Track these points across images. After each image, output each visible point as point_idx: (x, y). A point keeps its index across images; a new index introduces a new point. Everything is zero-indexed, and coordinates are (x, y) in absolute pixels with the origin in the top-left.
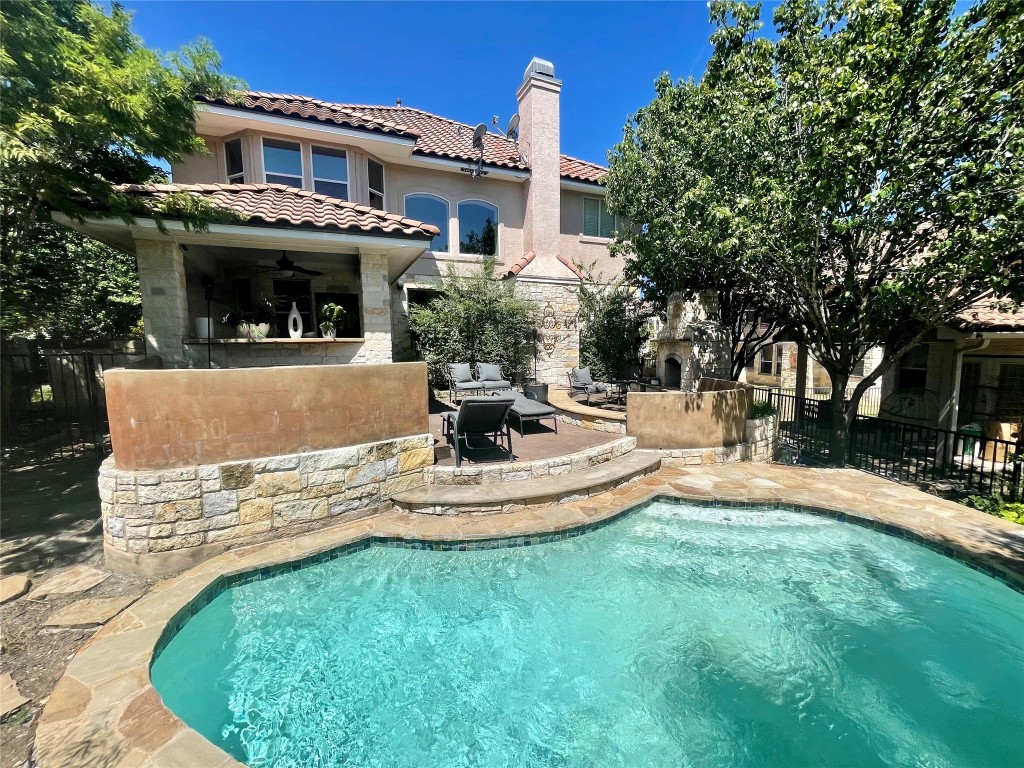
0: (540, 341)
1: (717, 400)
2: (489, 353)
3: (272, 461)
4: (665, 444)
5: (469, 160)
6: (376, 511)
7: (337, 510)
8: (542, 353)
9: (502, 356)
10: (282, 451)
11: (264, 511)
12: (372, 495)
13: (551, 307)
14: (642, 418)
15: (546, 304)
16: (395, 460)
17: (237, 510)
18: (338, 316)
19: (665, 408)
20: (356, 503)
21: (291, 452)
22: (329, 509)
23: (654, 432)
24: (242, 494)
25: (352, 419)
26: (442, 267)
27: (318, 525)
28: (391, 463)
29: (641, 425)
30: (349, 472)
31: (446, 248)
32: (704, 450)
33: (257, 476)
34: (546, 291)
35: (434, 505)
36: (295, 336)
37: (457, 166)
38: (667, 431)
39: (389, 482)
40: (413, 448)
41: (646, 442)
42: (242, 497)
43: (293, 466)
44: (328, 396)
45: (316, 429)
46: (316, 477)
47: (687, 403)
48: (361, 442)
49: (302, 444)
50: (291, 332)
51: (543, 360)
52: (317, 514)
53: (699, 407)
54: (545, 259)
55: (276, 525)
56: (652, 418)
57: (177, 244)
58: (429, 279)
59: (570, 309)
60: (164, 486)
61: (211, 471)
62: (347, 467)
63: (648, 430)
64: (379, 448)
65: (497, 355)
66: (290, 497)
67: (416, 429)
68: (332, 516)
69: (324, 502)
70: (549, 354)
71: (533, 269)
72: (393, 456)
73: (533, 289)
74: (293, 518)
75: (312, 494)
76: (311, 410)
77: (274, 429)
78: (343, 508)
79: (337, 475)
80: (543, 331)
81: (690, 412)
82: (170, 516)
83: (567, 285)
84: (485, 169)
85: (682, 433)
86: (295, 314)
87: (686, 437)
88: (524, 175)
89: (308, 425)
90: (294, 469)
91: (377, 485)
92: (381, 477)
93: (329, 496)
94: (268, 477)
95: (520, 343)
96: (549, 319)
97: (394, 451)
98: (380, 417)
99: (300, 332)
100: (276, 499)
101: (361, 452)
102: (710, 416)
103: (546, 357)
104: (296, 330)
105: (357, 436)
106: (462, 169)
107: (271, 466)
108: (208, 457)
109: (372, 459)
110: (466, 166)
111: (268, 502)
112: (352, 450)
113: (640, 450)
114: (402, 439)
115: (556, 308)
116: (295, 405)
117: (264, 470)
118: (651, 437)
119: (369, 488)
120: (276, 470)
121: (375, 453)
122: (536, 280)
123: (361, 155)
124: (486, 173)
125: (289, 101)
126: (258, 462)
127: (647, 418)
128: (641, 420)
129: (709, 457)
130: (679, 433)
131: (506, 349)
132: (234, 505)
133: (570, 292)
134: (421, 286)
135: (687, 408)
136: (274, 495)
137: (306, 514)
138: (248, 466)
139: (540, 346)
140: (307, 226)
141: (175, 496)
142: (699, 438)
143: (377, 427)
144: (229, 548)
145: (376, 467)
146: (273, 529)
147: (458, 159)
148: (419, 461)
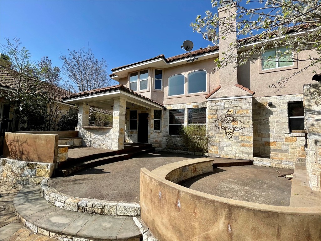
11: (5, 175)
12: (27, 181)
13: (230, 112)
15: (227, 110)
16: (35, 171)
20: (22, 182)
27: (13, 185)
31: (183, 93)
34: (227, 104)
37: (184, 61)
39: (32, 178)
40: (41, 168)
43: (11, 163)
46: (15, 169)
52: (14, 181)
54: (227, 87)
55: (7, 180)
57: (85, 104)
59: (244, 112)
62: (21, 168)
66: (10, 173)
68: (17, 184)
69: (16, 178)
70: (230, 138)
71: (219, 94)
73: (218, 104)
75: (13, 174)
78: (19, 182)
79: (19, 170)
84: (196, 57)
88: (215, 53)
92: (30, 176)
96: (229, 118)
97: (35, 167)
101: (25, 164)
106: (187, 61)
109: (28, 168)
111: (6, 172)
115: (234, 112)
122: (220, 99)
123: (152, 69)
137: (11, 180)
145: (28, 171)
147: (184, 58)
148: (43, 174)
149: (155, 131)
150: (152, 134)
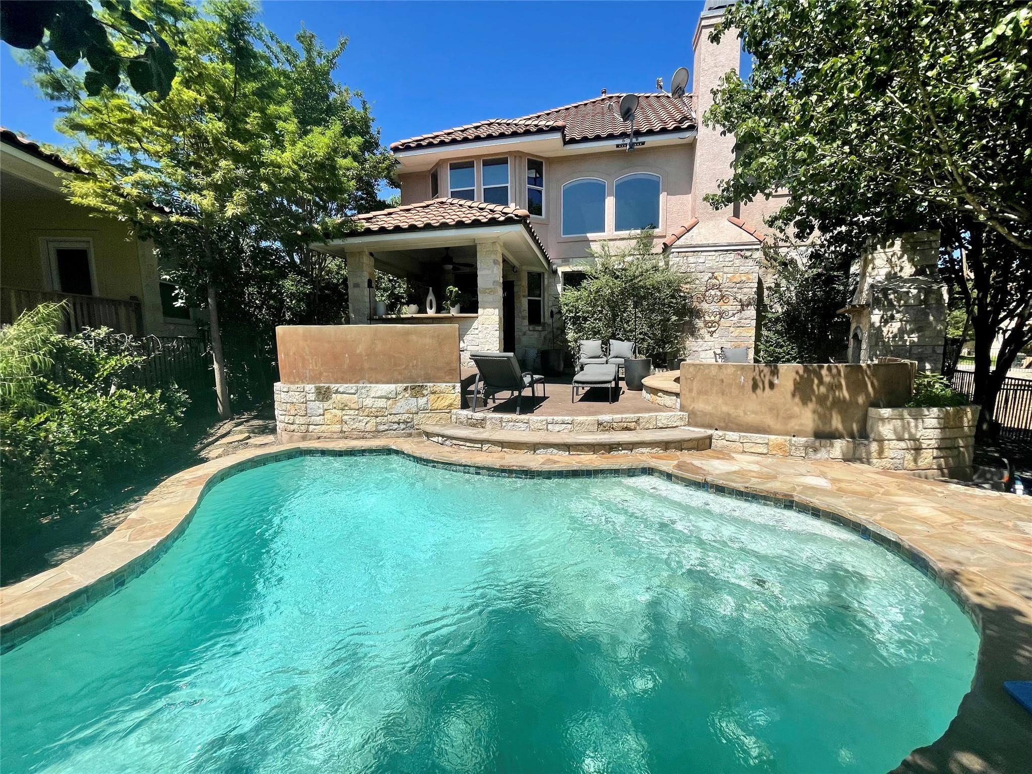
0: (699, 318)
1: (801, 377)
2: (631, 331)
3: (342, 387)
4: (722, 424)
5: (624, 135)
6: (410, 435)
7: (382, 428)
8: (702, 331)
9: (646, 334)
10: (350, 382)
11: (337, 419)
12: (408, 422)
13: (716, 278)
14: (695, 391)
15: (710, 275)
16: (425, 399)
17: (323, 415)
18: (455, 297)
19: (722, 381)
20: (395, 426)
21: (355, 383)
22: (376, 426)
23: (708, 408)
24: (326, 405)
25: (395, 365)
26: (596, 247)
27: (369, 436)
28: (422, 401)
29: (693, 400)
30: (390, 402)
31: (602, 229)
32: (772, 437)
33: (334, 395)
34: (711, 260)
35: (438, 435)
36: (431, 313)
37: (610, 145)
38: (725, 409)
39: (421, 415)
40: (441, 392)
41: (699, 420)
42: (325, 407)
43: (353, 391)
44: (379, 347)
45: (372, 369)
46: (368, 402)
47: (754, 379)
48: (402, 382)
49: (363, 378)
50: (428, 310)
51: (703, 338)
52: (369, 427)
53: (772, 385)
54: (712, 223)
55: (344, 429)
56: (706, 393)
57: (367, 253)
58: (583, 261)
59: (744, 278)
60: (291, 393)
61: (310, 388)
62: (389, 399)
63: (701, 406)
64: (413, 388)
65: (641, 333)
66: (352, 412)
67: (447, 378)
68: (379, 432)
69: (373, 421)
70: (712, 333)
71: (695, 237)
72: (424, 396)
73: (691, 260)
74: (354, 427)
75: (365, 414)
76: (368, 355)
77: (345, 366)
78: (386, 427)
79: (382, 403)
80: (705, 306)
81: (759, 391)
82: (293, 412)
83: (741, 250)
84: (641, 139)
85: (745, 413)
86: (431, 297)
87: (751, 418)
88: (688, 134)
89: (366, 366)
90: (354, 394)
91: (411, 416)
92: (414, 410)
93: (377, 417)
94: (339, 396)
95: (669, 320)
96: (713, 292)
97: (425, 392)
98: (416, 365)
99: (434, 309)
100: (344, 412)
101: (398, 389)
102: (789, 396)
103: (707, 336)
104: (431, 308)
105: (399, 377)
106: (618, 146)
107: (341, 390)
108: (312, 380)
109: (407, 395)
110: (620, 142)
111: (339, 413)
112: (392, 387)
113: (692, 429)
114: (432, 384)
115: (723, 278)
116: (358, 351)
117: (337, 392)
118: (705, 414)
119: (405, 417)
120: (343, 393)
121: (409, 391)
122: (696, 249)
123: (521, 157)
124: (643, 143)
125: (476, 128)
126: (334, 387)
127: (700, 393)
128: (694, 394)
129: (780, 447)
130: (741, 413)
131: (651, 326)
132: (321, 411)
133: (746, 258)
134: (575, 269)
135: (755, 387)
136: (343, 410)
137: (361, 426)
138: (328, 388)
139: (699, 323)
140: (428, 227)
141: (295, 400)
142: (769, 421)
143: (414, 372)
144: (319, 438)
145: (410, 402)
146: (342, 432)
147: (611, 137)
148: (446, 404)
149: (531, 328)
150: (524, 334)
